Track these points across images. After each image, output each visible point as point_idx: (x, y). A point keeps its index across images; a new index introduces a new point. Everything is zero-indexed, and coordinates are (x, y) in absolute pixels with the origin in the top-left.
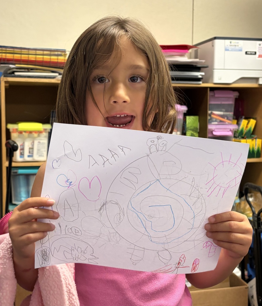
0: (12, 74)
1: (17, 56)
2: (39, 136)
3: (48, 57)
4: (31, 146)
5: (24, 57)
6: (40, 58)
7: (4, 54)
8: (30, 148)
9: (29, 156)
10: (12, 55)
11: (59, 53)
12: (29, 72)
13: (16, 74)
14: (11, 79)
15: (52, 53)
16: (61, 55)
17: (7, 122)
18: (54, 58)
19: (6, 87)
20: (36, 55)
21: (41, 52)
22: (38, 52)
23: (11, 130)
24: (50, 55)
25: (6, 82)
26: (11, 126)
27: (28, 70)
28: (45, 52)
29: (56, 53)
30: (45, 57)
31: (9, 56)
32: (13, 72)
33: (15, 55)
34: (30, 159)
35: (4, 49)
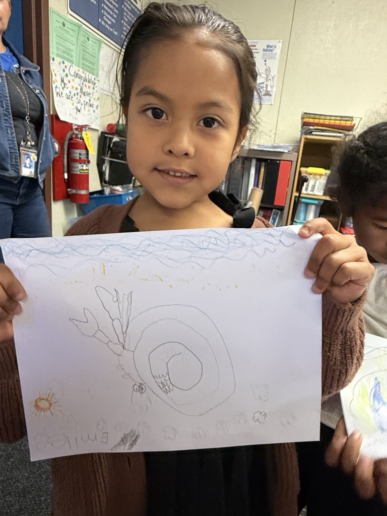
0: (310, 133)
1: (316, 121)
2: (320, 178)
3: (339, 122)
4: (314, 184)
5: (321, 121)
6: (332, 122)
7: (307, 119)
8: (313, 186)
9: (311, 191)
10: (313, 119)
11: (348, 119)
12: (322, 132)
13: (313, 133)
14: (309, 137)
15: (343, 119)
16: (349, 120)
17: (301, 166)
18: (343, 123)
19: (304, 142)
20: (330, 120)
21: (334, 118)
22: (332, 118)
23: (302, 172)
24: (341, 120)
25: (305, 139)
26: (303, 169)
27: (322, 131)
28: (338, 118)
29: (346, 119)
30: (337, 121)
31: (311, 120)
32: (311, 132)
33: (316, 120)
34: (311, 193)
35: (308, 115)
